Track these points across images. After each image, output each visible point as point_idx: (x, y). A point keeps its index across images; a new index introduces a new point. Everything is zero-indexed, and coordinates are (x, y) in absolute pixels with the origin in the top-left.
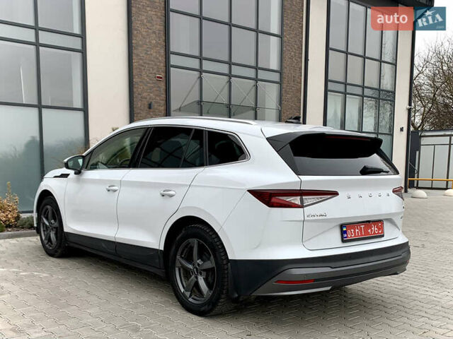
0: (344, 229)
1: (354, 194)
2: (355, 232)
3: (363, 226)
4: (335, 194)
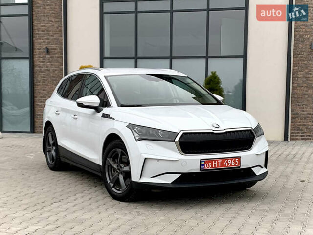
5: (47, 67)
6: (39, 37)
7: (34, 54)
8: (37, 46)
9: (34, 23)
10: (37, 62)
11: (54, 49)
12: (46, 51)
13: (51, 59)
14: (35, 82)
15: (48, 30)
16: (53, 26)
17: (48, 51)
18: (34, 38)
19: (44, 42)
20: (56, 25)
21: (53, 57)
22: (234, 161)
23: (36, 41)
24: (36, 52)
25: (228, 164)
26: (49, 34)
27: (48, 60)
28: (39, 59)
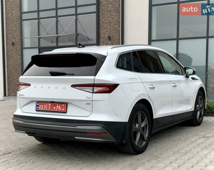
0: (38, 104)
1: (39, 86)
2: (44, 107)
3: (50, 104)
4: (29, 85)
6: (103, 28)
8: (102, 35)
9: (100, 18)
11: (115, 37)
12: (108, 39)
13: (112, 44)
15: (110, 22)
19: (107, 31)
20: (116, 19)
23: (101, 31)
24: (101, 40)
26: (110, 25)
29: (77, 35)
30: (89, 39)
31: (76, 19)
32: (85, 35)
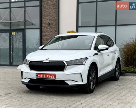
5: (49, 33)
6: (45, 17)
7: (42, 26)
8: (44, 22)
9: (42, 10)
10: (43, 30)
11: (53, 23)
12: (48, 24)
13: (51, 28)
14: (42, 40)
15: (49, 13)
16: (52, 11)
17: (49, 24)
18: (42, 18)
19: (47, 20)
20: (54, 11)
21: (52, 27)
22: (52, 76)
23: (43, 19)
24: (43, 25)
25: (49, 77)
26: (50, 15)
27: (50, 29)
28: (44, 29)
29: (26, 21)
30: (33, 24)
31: (25, 10)
32: (31, 21)
